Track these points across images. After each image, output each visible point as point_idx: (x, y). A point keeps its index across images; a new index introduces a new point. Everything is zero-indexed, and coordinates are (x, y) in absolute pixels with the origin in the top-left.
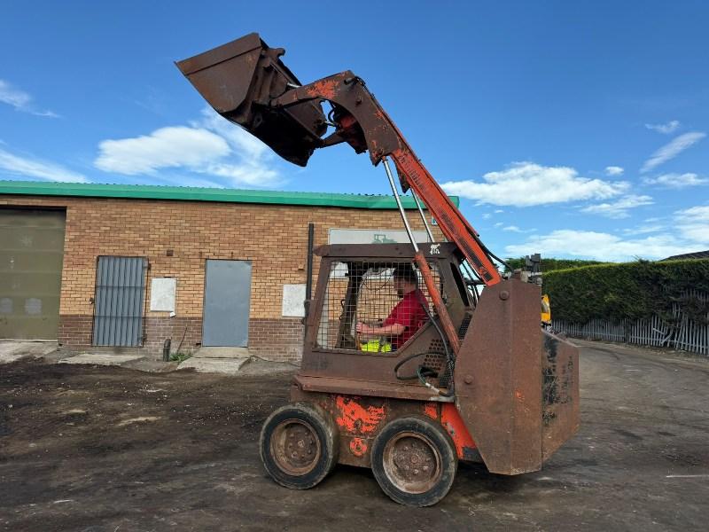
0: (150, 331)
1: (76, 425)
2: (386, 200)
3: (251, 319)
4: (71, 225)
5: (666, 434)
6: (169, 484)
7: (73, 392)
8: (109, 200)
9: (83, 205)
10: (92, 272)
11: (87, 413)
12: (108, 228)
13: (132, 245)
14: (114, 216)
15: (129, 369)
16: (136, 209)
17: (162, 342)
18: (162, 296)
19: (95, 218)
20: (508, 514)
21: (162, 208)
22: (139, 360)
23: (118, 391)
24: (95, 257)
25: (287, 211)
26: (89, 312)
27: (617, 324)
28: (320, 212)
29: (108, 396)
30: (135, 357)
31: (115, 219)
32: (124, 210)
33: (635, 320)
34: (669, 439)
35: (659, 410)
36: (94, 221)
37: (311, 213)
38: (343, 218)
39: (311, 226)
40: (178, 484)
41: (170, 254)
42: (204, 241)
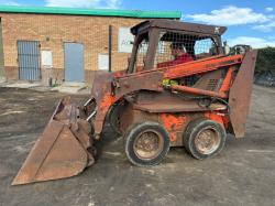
3: (85, 70)
4: (4, 26)
9: (8, 16)
10: (15, 47)
12: (20, 28)
14: (22, 22)
15: (31, 90)
17: (48, 79)
18: (47, 59)
20: (150, 171)
21: (43, 18)
22: (38, 86)
24: (16, 41)
25: (99, 19)
26: (16, 65)
37: (110, 20)
39: (110, 27)
41: (48, 39)
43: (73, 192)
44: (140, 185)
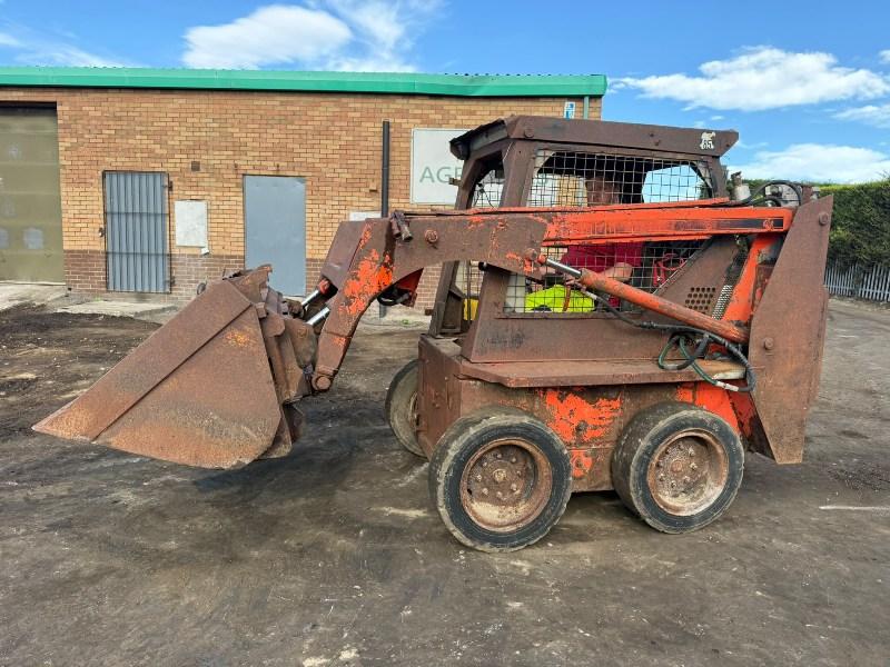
0: (179, 272)
1: (7, 396)
2: (496, 83)
3: (308, 260)
4: (65, 127)
5: (853, 434)
6: (50, 489)
7: (43, 350)
8: (110, 91)
9: (78, 97)
10: (96, 193)
11: (37, 380)
12: (113, 132)
13: (146, 155)
14: (118, 114)
15: (145, 322)
16: (147, 103)
17: (195, 286)
18: (190, 225)
19: (95, 118)
20: (519, 563)
21: (181, 101)
22: (164, 310)
23: (102, 350)
24: (100, 173)
25: (352, 103)
26: (100, 247)
27: (843, 271)
28: (400, 103)
29: (86, 357)
30: (160, 306)
31: (120, 119)
32: (132, 105)
33: (871, 265)
34: (853, 442)
35: (859, 396)
36: (94, 122)
37: (385, 106)
38: (433, 111)
39: (386, 126)
40: (60, 489)
41: (196, 167)
42: (239, 148)
43: (294, 619)
44: (488, 603)
